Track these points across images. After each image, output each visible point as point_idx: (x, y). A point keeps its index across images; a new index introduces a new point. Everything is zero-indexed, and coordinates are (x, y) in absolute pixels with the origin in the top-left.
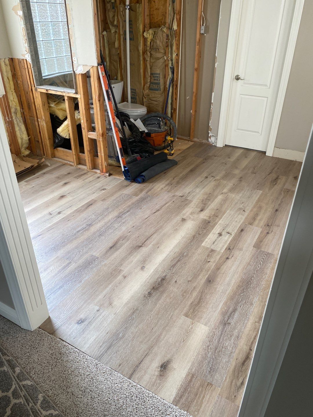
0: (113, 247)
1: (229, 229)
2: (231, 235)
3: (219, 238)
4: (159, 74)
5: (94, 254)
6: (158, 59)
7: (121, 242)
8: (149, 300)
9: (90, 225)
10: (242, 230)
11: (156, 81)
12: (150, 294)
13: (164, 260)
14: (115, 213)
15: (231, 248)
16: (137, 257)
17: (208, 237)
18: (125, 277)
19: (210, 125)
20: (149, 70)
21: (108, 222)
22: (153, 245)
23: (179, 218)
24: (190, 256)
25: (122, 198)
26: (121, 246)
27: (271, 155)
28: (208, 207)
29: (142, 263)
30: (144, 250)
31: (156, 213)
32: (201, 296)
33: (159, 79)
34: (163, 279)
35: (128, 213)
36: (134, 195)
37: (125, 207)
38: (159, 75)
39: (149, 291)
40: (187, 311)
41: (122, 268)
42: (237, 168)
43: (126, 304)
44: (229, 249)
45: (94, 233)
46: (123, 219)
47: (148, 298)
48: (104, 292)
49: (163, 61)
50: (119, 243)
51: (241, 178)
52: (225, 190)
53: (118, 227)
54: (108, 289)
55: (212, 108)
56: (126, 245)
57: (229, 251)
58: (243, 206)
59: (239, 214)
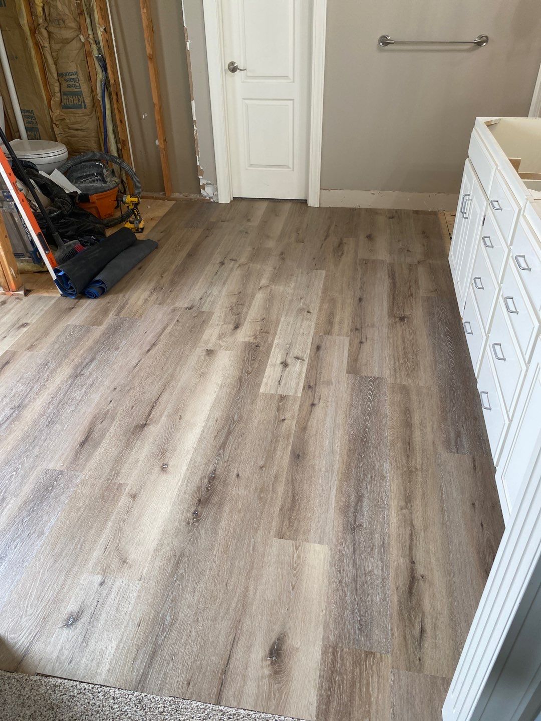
0: (87, 441)
1: (296, 351)
2: (304, 360)
3: (286, 372)
4: (76, 74)
5: (51, 466)
6: (66, 42)
7: (99, 426)
8: (200, 527)
9: (19, 406)
10: (318, 348)
11: (73, 89)
12: (196, 516)
13: (200, 441)
14: (66, 371)
15: (311, 385)
16: (145, 448)
17: (266, 374)
18: (134, 497)
19: (198, 164)
20: (53, 68)
21: (57, 392)
22: (169, 416)
23: (199, 351)
24: (247, 420)
25: (70, 335)
26: (102, 436)
27: (317, 205)
28: (245, 318)
29: (159, 458)
30: (154, 431)
31: (151, 352)
32: (294, 490)
33: (77, 84)
34: (212, 478)
35: (93, 364)
36: (93, 325)
37: (82, 352)
38: (75, 76)
39: (193, 510)
40: (280, 527)
41: (121, 480)
42: (268, 237)
43: (157, 550)
44: (309, 387)
45: (35, 422)
46: (88, 378)
47: (197, 524)
48: (102, 541)
49: (79, 45)
50: (96, 431)
51: (282, 254)
52: (264, 282)
53: (82, 397)
54: (107, 531)
55: (196, 131)
56: (113, 432)
57: (310, 390)
58: (304, 304)
59: (303, 319)
